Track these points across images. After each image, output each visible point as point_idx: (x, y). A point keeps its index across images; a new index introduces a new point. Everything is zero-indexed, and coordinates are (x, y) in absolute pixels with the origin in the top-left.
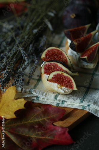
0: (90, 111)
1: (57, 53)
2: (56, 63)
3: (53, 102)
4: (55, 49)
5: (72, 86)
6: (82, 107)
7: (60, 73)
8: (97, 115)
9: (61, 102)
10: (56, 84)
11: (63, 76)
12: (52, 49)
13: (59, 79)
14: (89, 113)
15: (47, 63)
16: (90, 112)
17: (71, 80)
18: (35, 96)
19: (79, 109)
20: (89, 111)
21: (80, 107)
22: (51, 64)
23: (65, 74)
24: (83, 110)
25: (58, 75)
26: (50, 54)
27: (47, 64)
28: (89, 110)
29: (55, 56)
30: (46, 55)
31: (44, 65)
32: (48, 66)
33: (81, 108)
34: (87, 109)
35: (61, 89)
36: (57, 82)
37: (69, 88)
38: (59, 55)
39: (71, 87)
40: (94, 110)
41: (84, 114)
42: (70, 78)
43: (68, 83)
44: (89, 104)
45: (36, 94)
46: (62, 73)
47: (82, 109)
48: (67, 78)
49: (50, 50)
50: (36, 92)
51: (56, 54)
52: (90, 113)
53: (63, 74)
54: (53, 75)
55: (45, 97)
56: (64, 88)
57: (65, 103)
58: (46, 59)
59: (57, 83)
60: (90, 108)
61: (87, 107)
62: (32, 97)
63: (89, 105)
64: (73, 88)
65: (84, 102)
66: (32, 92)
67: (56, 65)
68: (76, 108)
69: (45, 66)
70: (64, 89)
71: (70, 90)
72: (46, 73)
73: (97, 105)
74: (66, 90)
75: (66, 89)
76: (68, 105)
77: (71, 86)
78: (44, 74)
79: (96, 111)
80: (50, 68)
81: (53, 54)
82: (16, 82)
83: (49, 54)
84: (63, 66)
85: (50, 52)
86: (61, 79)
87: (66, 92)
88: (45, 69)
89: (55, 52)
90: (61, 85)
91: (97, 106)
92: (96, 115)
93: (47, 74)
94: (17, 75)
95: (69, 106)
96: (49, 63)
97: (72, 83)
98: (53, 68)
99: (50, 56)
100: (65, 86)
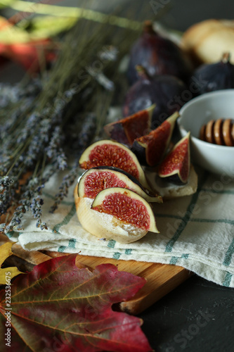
0: (188, 266)
1: (115, 154)
2: (113, 172)
3: (107, 250)
4: (112, 146)
5: (146, 222)
6: (170, 258)
7: (122, 191)
8: (205, 275)
9: (124, 252)
10: (110, 217)
11: (128, 198)
12: (106, 145)
13: (119, 205)
14: (185, 271)
15: (92, 171)
16: (189, 268)
17: (145, 209)
18: (67, 240)
19: (164, 264)
20: (185, 267)
21: (166, 260)
22: (102, 173)
23: (133, 196)
24: (173, 265)
25: (117, 195)
26: (101, 155)
27: (91, 175)
28: (187, 264)
29: (110, 159)
30: (92, 157)
31: (85, 177)
32: (95, 179)
33: (168, 262)
34: (182, 264)
35: (123, 227)
36: (114, 211)
37: (140, 227)
38: (120, 157)
39: (144, 225)
40: (198, 264)
41: (176, 273)
42: (143, 205)
43: (139, 214)
44: (185, 253)
45: (69, 234)
46: (126, 193)
47: (170, 265)
48: (138, 204)
49: (102, 147)
50: (67, 232)
51: (115, 157)
52: (189, 271)
53: (128, 195)
54: (106, 197)
55: (87, 240)
56: (127, 226)
57: (132, 252)
58: (91, 165)
59: (113, 214)
60: (189, 261)
61: (183, 260)
62: (60, 241)
63: (186, 256)
64: (147, 227)
65: (173, 250)
66: (59, 231)
67: (113, 176)
68: (158, 262)
69: (88, 178)
70: (129, 228)
71: (141, 232)
72: (89, 194)
73: (203, 254)
74: (133, 231)
75: (133, 228)
76: (139, 256)
77: (143, 223)
78: (84, 197)
79: (203, 267)
80: (99, 182)
81: (106, 156)
82: (26, 207)
83: (97, 155)
84: (128, 179)
85: (101, 151)
86: (122, 205)
87: (133, 234)
88: (87, 184)
89: (111, 151)
90: (122, 220)
91: (203, 256)
92: (202, 275)
93: (92, 198)
94: (26, 193)
95: (142, 259)
96: (97, 172)
97: (146, 216)
98: (105, 183)
99: (100, 159)
100: (130, 222)
